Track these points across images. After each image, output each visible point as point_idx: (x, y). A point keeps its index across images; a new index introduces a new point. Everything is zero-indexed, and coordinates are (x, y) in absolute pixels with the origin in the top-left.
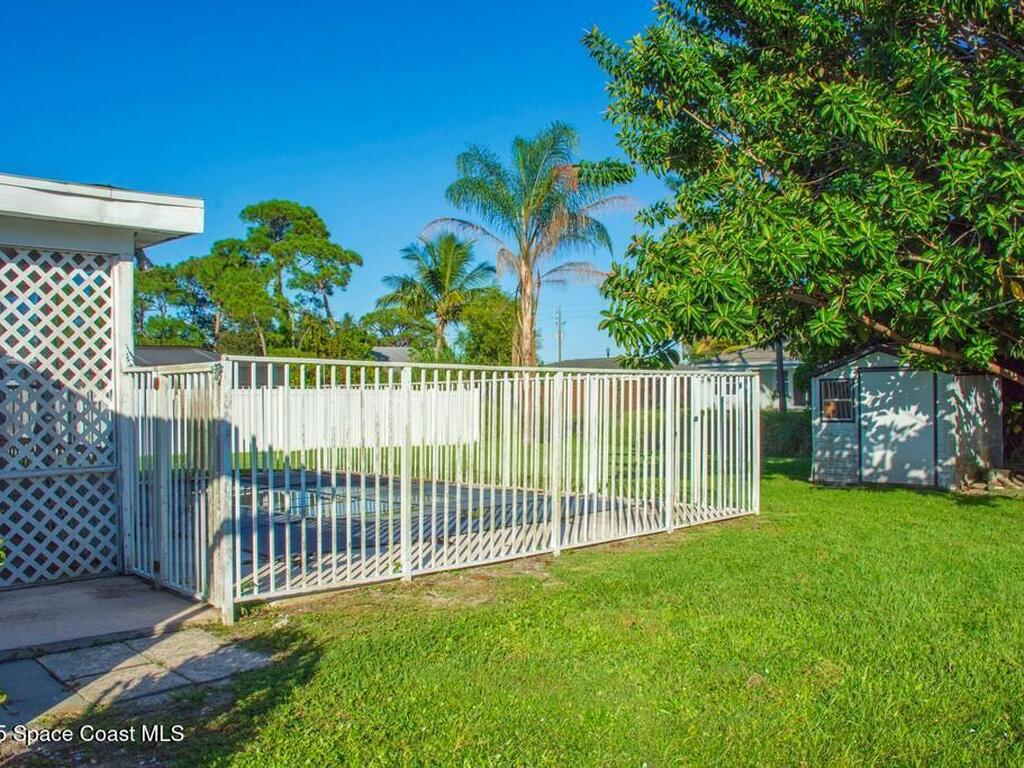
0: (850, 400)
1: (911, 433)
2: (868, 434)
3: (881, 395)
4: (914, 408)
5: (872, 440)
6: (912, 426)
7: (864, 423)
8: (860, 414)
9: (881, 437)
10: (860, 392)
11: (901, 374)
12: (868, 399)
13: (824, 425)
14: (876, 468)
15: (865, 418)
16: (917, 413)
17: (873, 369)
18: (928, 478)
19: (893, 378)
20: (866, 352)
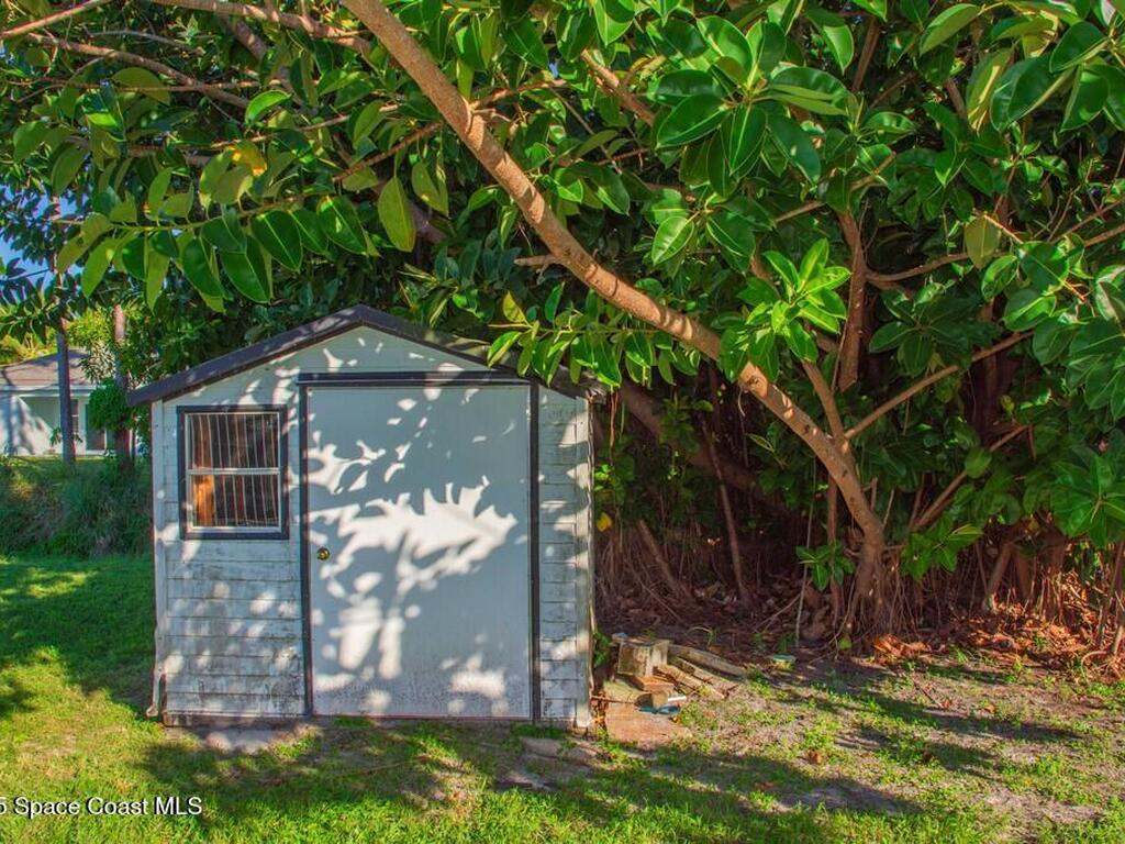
0: (275, 471)
1: (457, 564)
2: (327, 570)
3: (370, 456)
4: (471, 496)
5: (337, 590)
6: (463, 547)
7: (318, 539)
8: (304, 510)
9: (367, 581)
10: (304, 445)
11: (433, 393)
12: (330, 469)
13: (192, 547)
14: (357, 672)
15: (321, 525)
16: (478, 511)
17: (345, 380)
18: (510, 695)
19: (407, 404)
20: (329, 322)
